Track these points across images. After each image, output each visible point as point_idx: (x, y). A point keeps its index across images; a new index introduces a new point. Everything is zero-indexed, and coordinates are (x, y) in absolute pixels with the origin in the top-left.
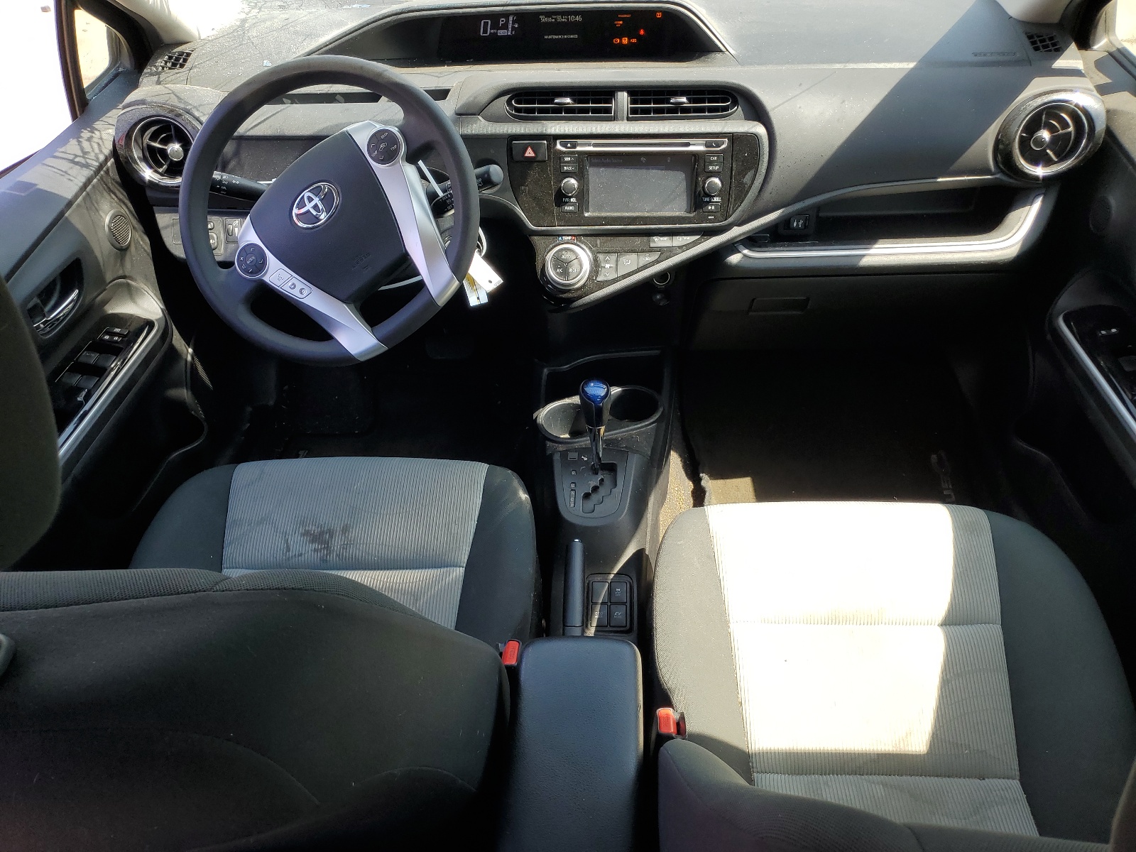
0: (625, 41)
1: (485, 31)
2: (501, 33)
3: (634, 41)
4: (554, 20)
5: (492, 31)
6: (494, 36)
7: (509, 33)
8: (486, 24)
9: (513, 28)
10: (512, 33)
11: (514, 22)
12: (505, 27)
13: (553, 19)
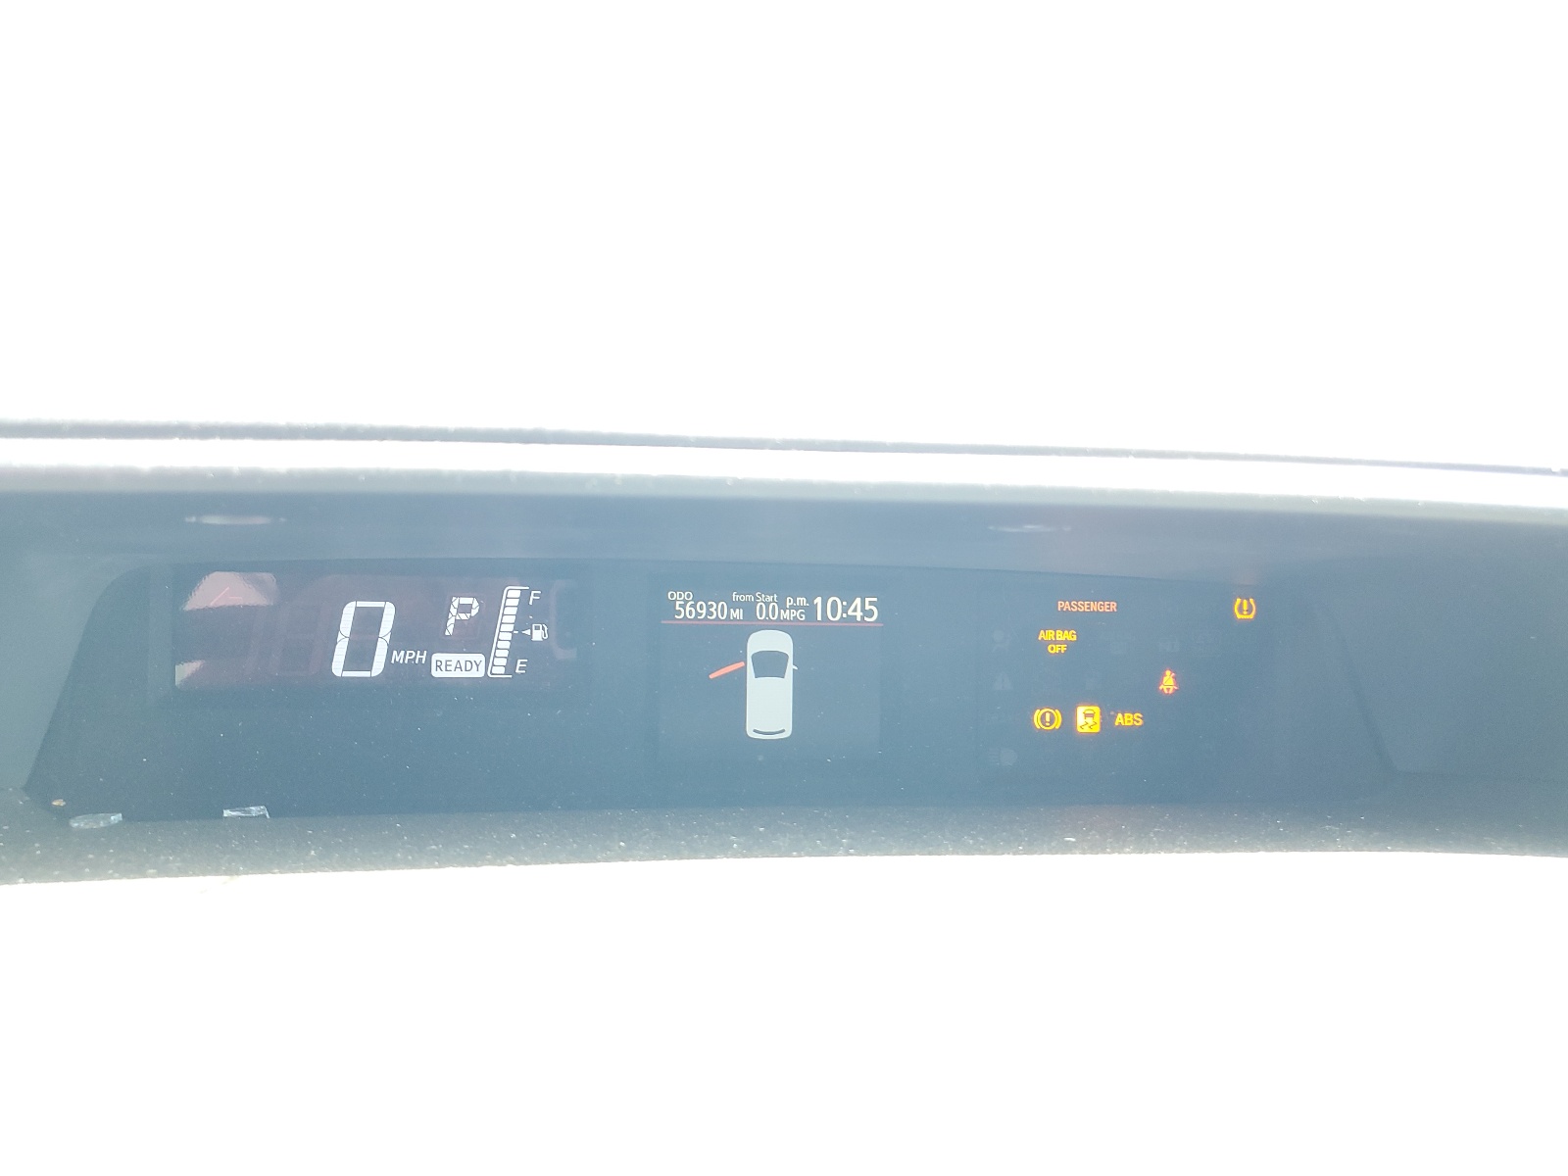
0: (1087, 720)
1: (360, 655)
2: (452, 666)
3: (1125, 720)
4: (738, 614)
5: (398, 657)
6: (410, 683)
7: (499, 670)
8: (368, 622)
9: (520, 645)
10: (510, 667)
11: (526, 616)
12: (476, 636)
13: (733, 605)
